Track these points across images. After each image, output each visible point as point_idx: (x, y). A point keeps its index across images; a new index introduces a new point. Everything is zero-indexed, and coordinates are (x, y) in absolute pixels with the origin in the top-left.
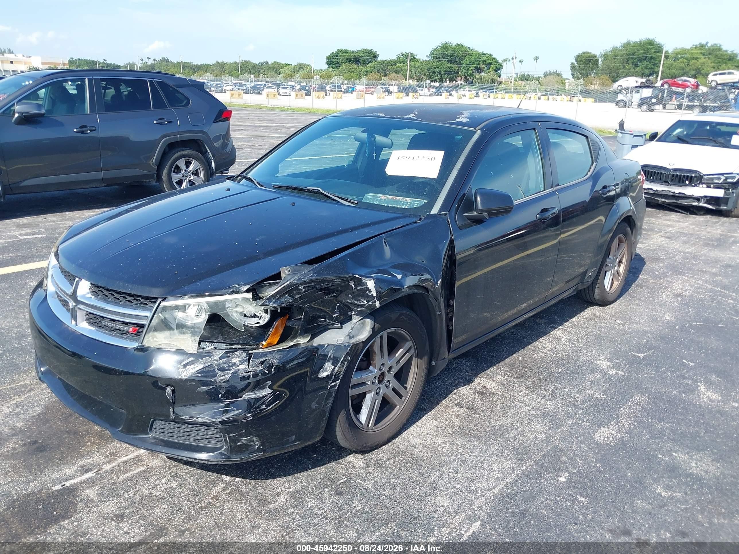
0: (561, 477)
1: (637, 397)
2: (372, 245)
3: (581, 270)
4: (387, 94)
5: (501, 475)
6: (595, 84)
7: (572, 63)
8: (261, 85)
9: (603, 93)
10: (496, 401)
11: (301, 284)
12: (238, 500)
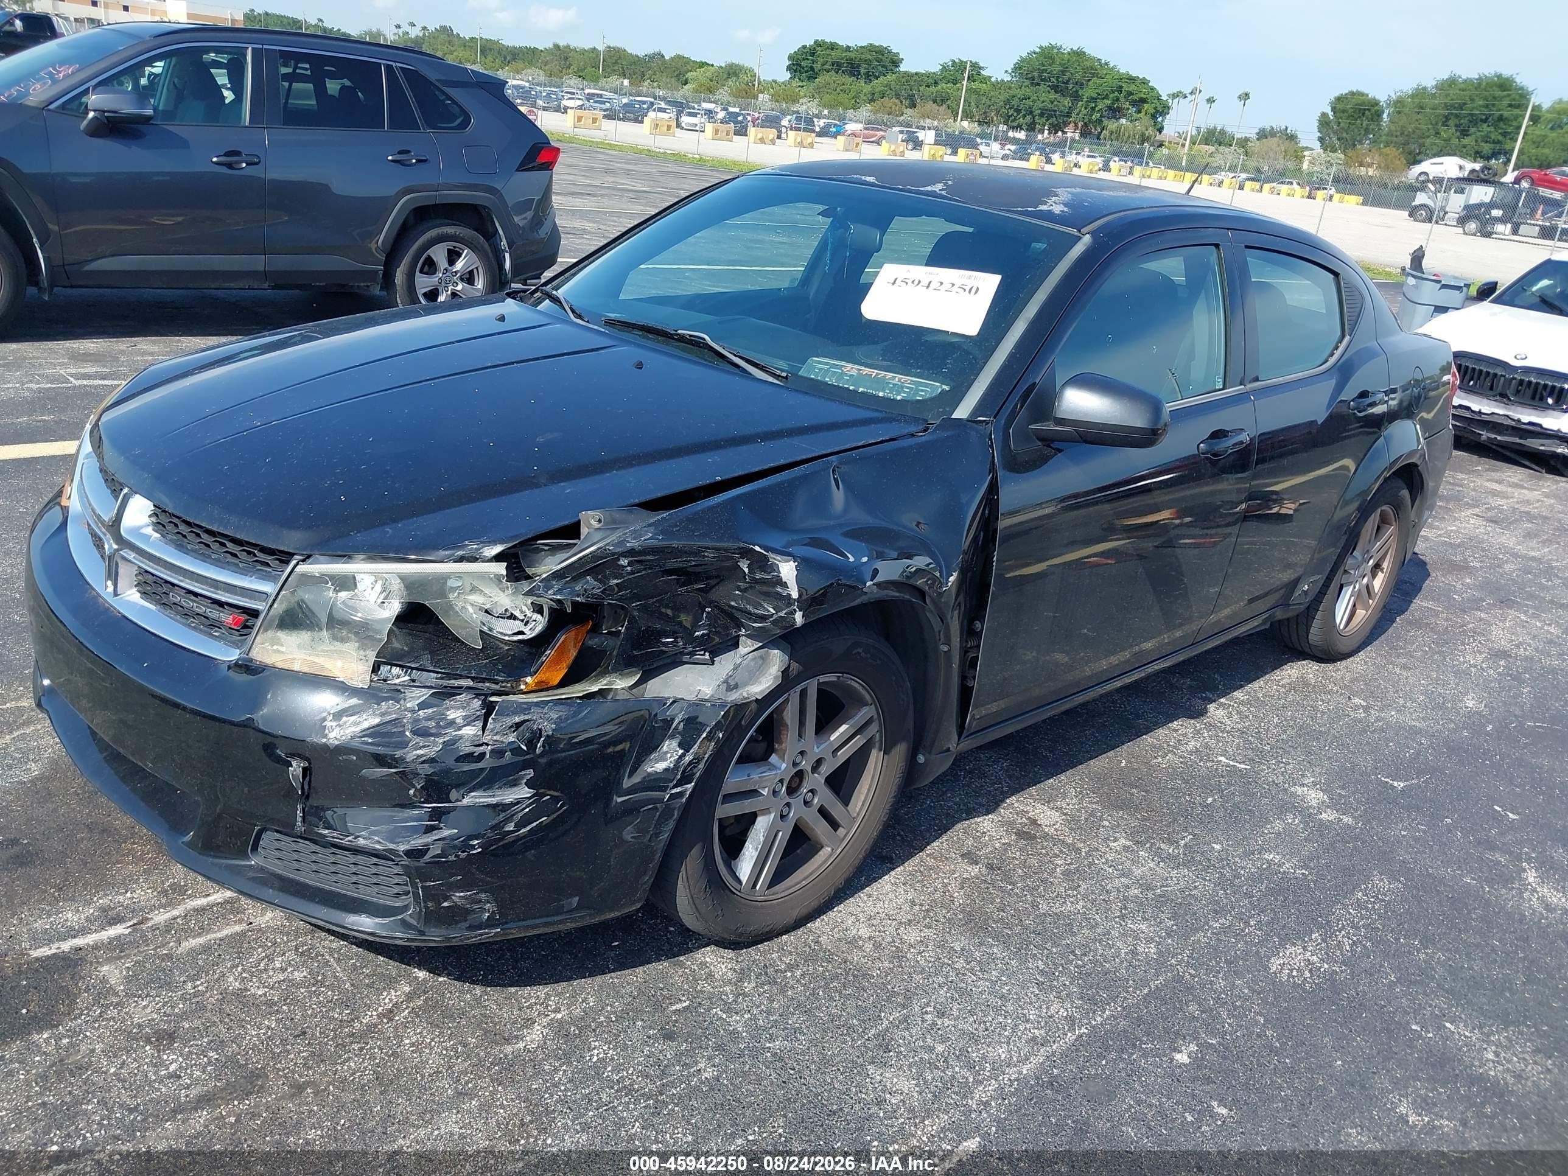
0: (1180, 1052)
1: (1381, 882)
2: (805, 478)
3: (1287, 576)
4: (910, 146)
5: (1042, 1032)
6: (1370, 165)
7: (1324, 115)
8: (644, 103)
9: (1385, 186)
10: (1056, 856)
11: (624, 554)
12: (437, 1026)
